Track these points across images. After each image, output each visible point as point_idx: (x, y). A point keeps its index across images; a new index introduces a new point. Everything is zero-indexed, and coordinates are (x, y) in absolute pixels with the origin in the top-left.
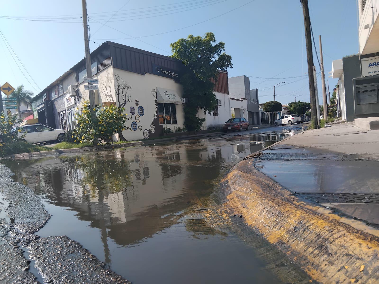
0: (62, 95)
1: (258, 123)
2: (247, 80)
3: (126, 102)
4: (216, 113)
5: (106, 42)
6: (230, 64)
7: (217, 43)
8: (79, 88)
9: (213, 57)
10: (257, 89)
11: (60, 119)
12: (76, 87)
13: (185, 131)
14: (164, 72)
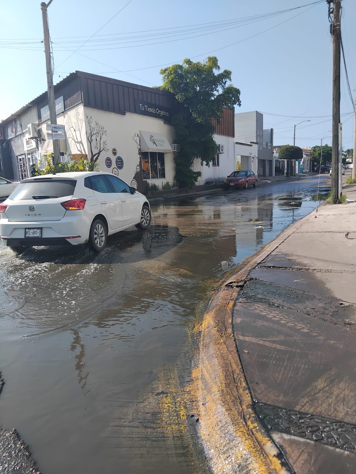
0: (20, 135)
1: (271, 174)
2: (259, 117)
3: (100, 152)
4: (216, 164)
5: (75, 72)
6: (238, 100)
7: (221, 71)
8: (41, 128)
9: (216, 90)
10: (272, 130)
11: (19, 164)
12: (38, 126)
13: (175, 188)
14: (150, 110)
